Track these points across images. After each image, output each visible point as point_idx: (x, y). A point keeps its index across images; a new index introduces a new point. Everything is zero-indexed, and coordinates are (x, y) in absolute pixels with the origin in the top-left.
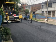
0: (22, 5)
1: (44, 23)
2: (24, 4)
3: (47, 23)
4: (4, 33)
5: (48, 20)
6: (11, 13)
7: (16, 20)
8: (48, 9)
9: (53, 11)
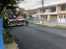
0: (21, 9)
1: (40, 25)
2: (22, 9)
3: (43, 25)
4: (7, 36)
5: (43, 22)
6: (15, 17)
7: (20, 23)
8: (43, 14)
9: (46, 15)
